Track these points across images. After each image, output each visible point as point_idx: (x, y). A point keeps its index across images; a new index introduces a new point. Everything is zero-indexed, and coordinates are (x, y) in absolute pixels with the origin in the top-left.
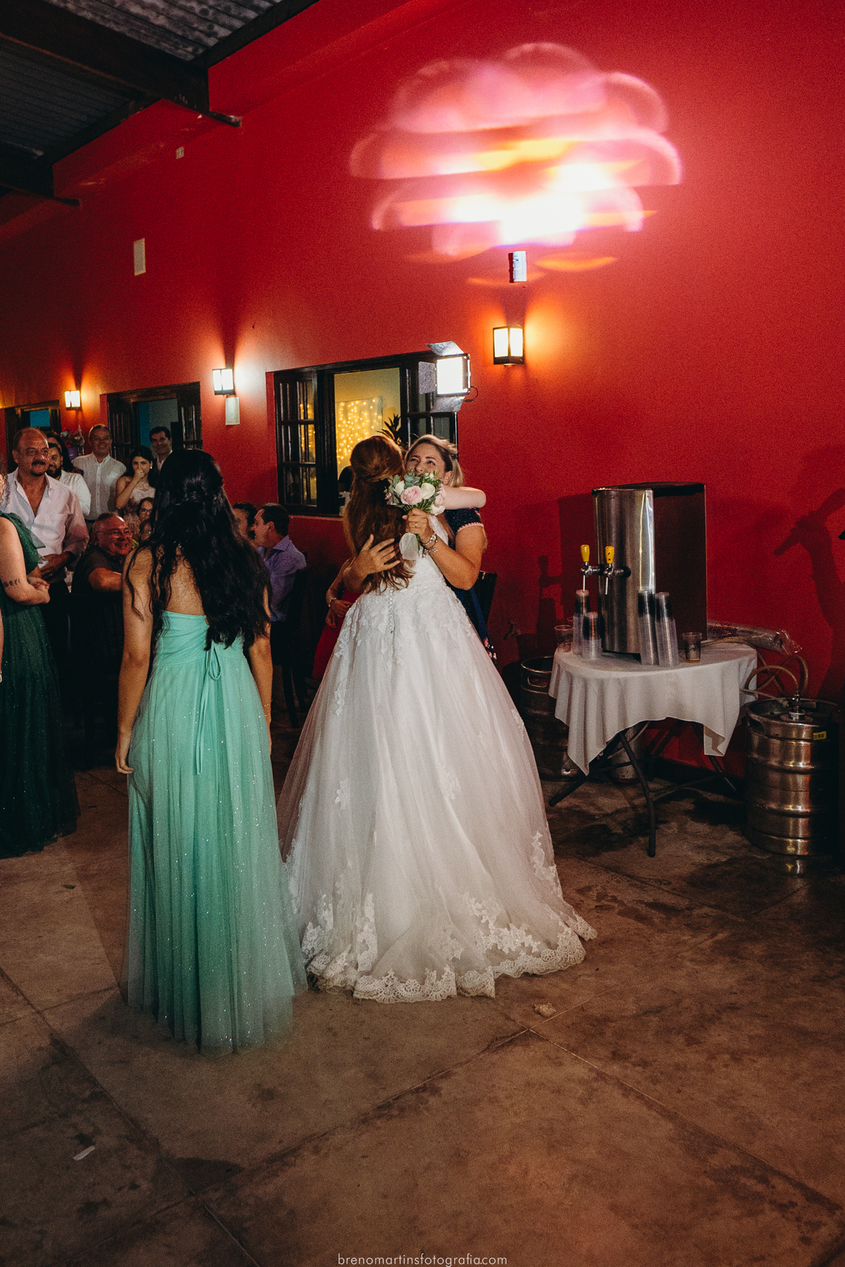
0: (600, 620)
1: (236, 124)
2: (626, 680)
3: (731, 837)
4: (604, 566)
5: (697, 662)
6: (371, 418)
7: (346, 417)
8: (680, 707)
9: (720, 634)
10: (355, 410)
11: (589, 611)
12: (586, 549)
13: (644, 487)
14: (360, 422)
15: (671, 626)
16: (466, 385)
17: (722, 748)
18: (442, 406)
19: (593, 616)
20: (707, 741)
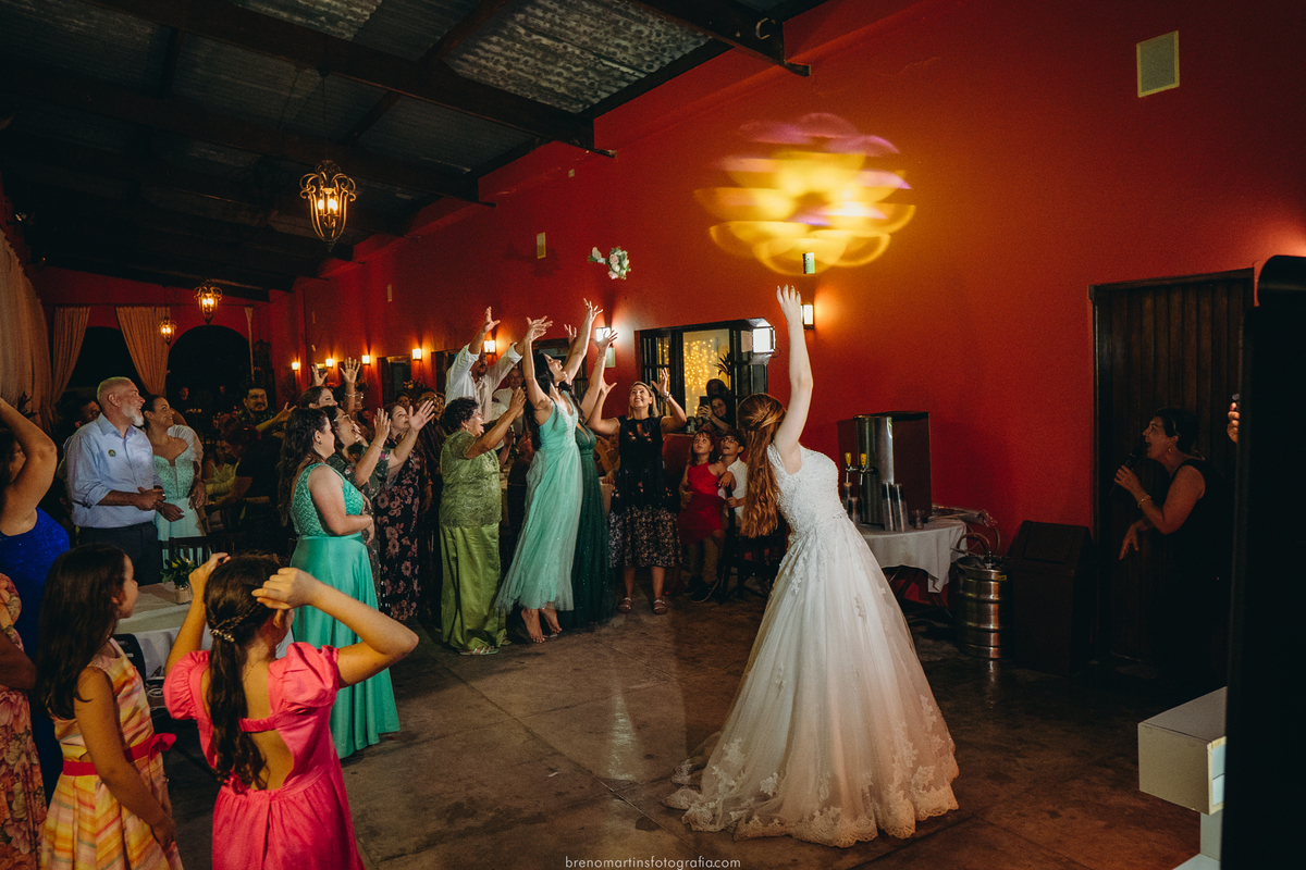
0: (859, 502)
1: (613, 156)
2: (873, 540)
3: (948, 647)
4: (860, 467)
5: (922, 529)
6: (709, 354)
7: (689, 354)
8: (909, 559)
9: (943, 513)
10: (696, 348)
11: (852, 496)
12: (848, 455)
13: (886, 415)
14: (700, 358)
15: (903, 505)
16: (772, 347)
17: (939, 586)
18: (756, 360)
19: (854, 500)
20: (930, 582)
